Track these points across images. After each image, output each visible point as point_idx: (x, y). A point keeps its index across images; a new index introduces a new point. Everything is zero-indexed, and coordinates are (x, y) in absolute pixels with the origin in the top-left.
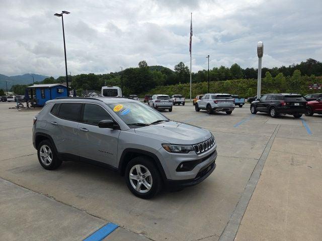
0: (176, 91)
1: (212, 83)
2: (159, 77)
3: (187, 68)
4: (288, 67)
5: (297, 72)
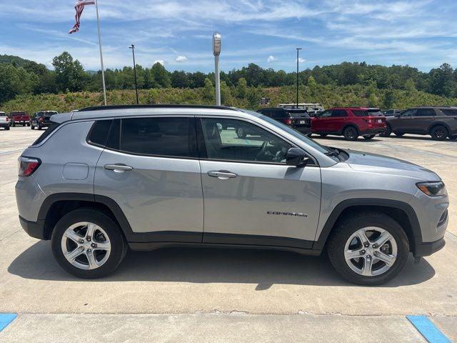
0: (62, 104)
3: (77, 63)
4: (228, 73)
5: (243, 81)
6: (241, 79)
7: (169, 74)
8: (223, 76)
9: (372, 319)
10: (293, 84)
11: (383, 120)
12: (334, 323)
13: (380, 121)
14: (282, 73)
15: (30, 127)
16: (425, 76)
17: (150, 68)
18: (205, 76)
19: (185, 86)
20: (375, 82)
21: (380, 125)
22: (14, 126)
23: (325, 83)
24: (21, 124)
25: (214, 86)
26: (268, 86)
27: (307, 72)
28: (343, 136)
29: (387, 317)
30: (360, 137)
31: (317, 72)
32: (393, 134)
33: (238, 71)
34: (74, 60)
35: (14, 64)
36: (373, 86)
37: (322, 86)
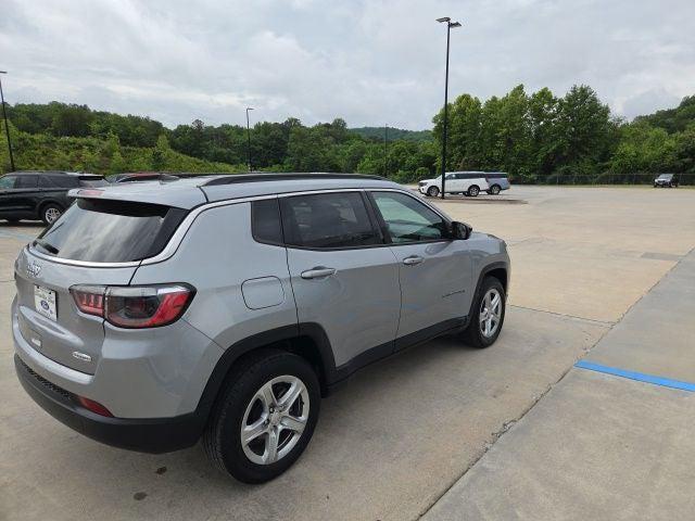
23: (32, 131)
36: (113, 141)
37: (29, 136)
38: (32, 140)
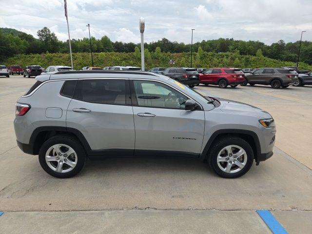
0: (44, 61)
1: (85, 54)
2: (18, 43)
3: (53, 35)
4: (149, 44)
5: (158, 49)
6: (157, 48)
7: (113, 43)
8: (146, 46)
9: (235, 213)
10: (189, 51)
11: (243, 75)
12: (211, 216)
13: (241, 77)
14: (182, 44)
15: (23, 76)
16: (268, 47)
17: (100, 39)
18: (135, 45)
19: (122, 52)
20: (239, 51)
21: (241, 79)
22: (13, 75)
23: (208, 51)
24: (17, 73)
25: (141, 51)
26: (174, 53)
27: (198, 44)
28: (218, 86)
29: (245, 211)
30: (229, 86)
31: (203, 44)
32: (248, 84)
33: (156, 43)
34: (51, 33)
35: (12, 34)
36: (237, 53)
37: (207, 53)
38: (207, 54)
